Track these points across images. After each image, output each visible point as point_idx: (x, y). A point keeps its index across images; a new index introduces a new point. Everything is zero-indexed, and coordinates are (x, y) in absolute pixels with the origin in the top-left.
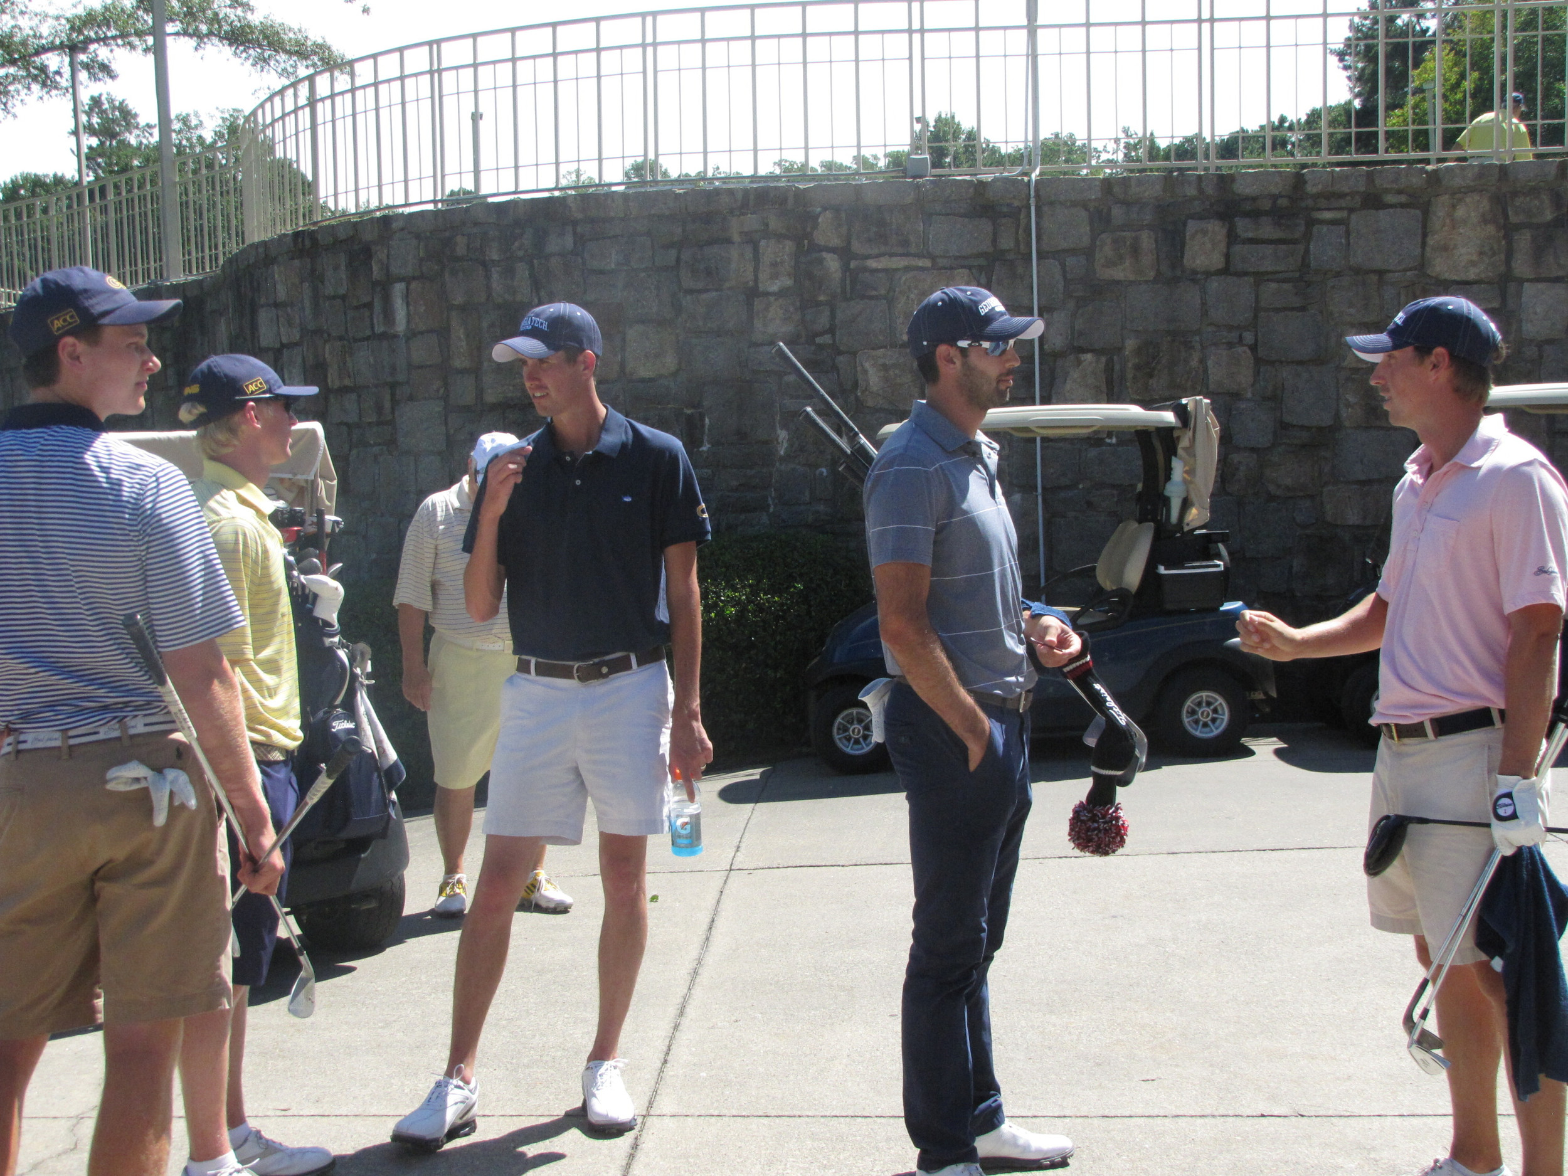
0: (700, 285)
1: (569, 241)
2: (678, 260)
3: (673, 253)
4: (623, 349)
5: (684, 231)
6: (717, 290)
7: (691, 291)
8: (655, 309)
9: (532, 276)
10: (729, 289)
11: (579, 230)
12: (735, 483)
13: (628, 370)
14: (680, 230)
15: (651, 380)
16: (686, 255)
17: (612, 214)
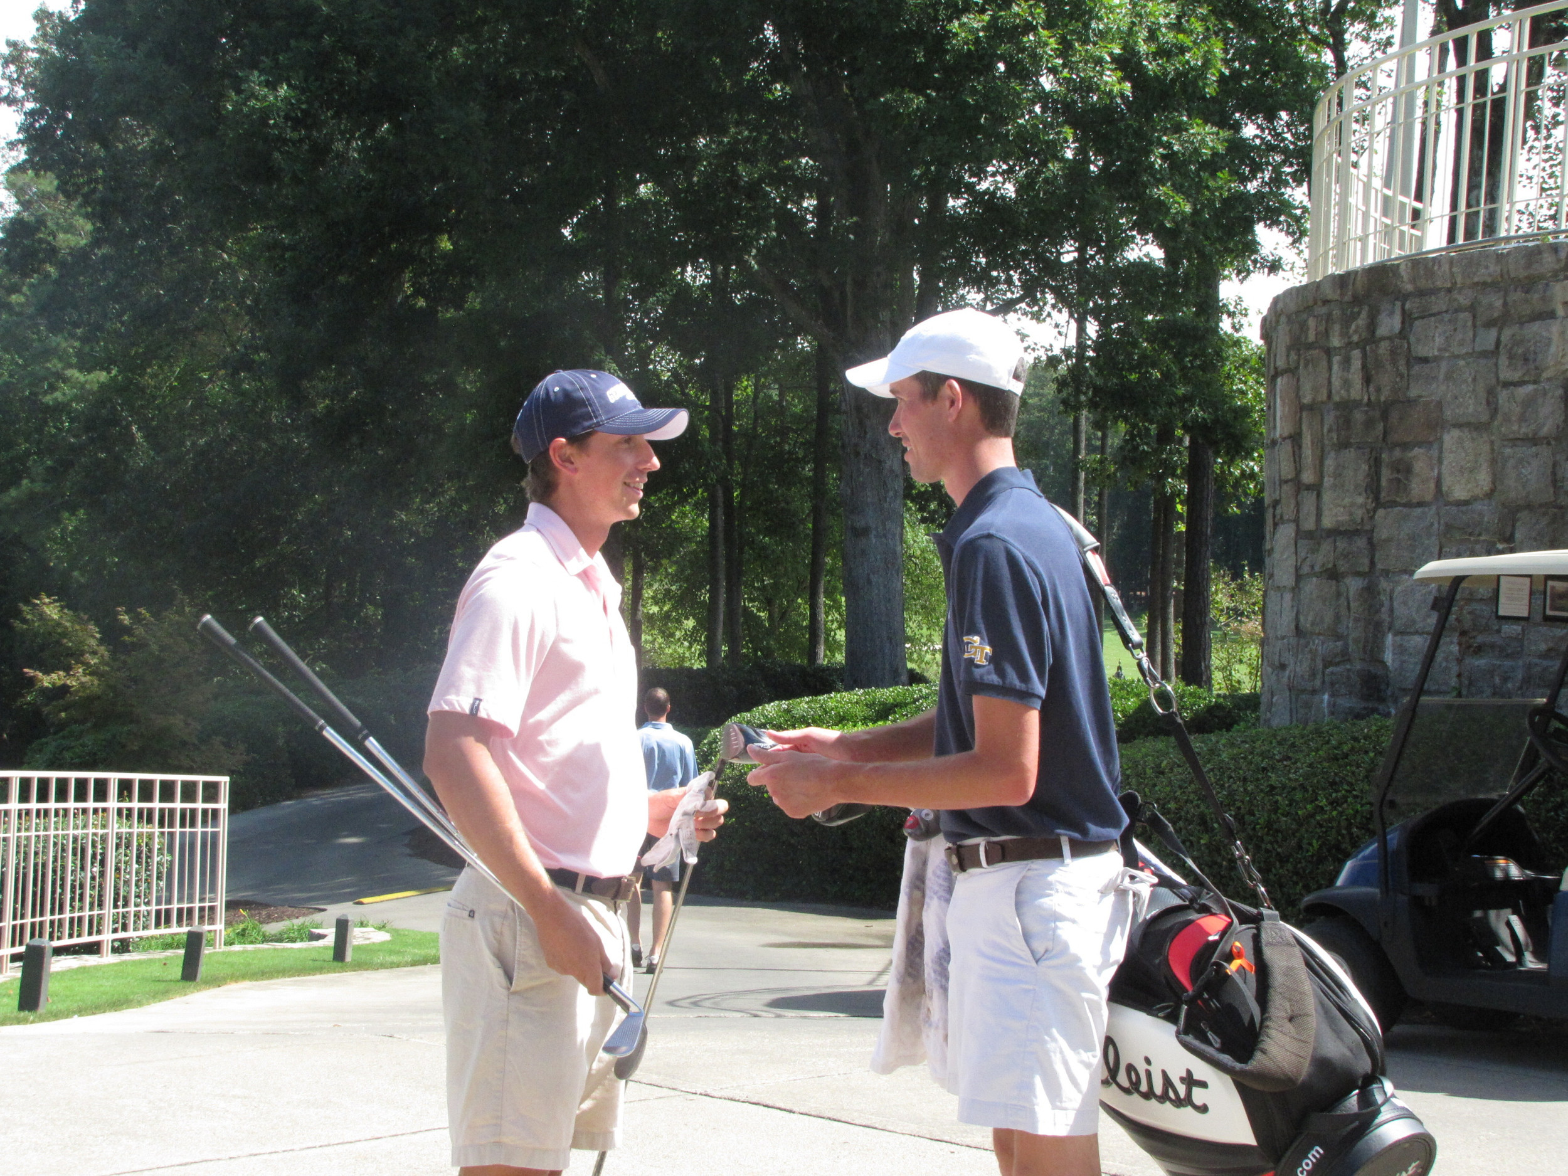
0: (1516, 376)
1: (1396, 322)
2: (1498, 343)
3: (1493, 333)
4: (1440, 461)
5: (1505, 304)
6: (1535, 382)
7: (1507, 384)
8: (1471, 409)
9: (1364, 367)
10: (1549, 379)
11: (1407, 306)
12: (1543, 647)
13: (1444, 489)
14: (1499, 303)
15: (1466, 503)
16: (1507, 333)
17: (1439, 284)
